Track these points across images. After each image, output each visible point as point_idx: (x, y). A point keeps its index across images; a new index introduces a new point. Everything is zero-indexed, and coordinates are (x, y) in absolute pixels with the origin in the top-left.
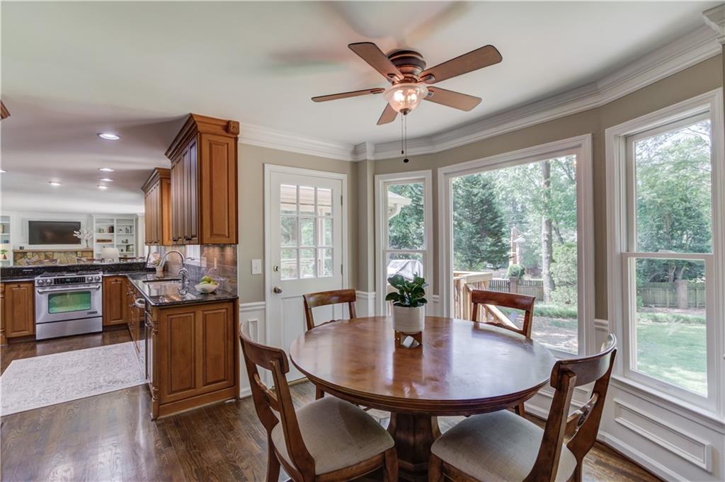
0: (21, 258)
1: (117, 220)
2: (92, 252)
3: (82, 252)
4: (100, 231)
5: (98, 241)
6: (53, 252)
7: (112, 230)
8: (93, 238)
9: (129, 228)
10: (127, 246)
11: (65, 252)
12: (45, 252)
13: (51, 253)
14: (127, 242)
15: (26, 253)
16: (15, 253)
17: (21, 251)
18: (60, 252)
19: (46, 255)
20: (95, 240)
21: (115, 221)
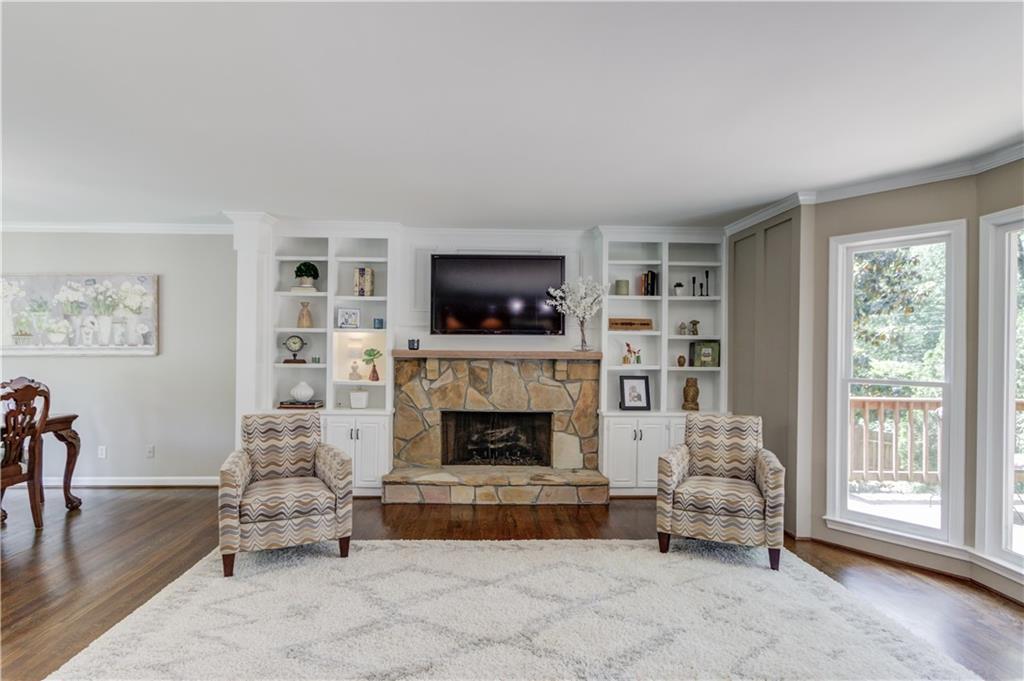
0: (411, 378)
1: (672, 246)
2: (598, 362)
3: (570, 362)
4: (617, 288)
5: (615, 324)
6: (492, 361)
7: (651, 283)
8: (600, 312)
9: (701, 279)
10: (692, 345)
11: (522, 361)
12: (470, 360)
13: (486, 365)
14: (695, 332)
15: (425, 360)
16: (399, 361)
17: (414, 354)
18: (507, 362)
19: (472, 372)
20: (605, 324)
21: (665, 252)
